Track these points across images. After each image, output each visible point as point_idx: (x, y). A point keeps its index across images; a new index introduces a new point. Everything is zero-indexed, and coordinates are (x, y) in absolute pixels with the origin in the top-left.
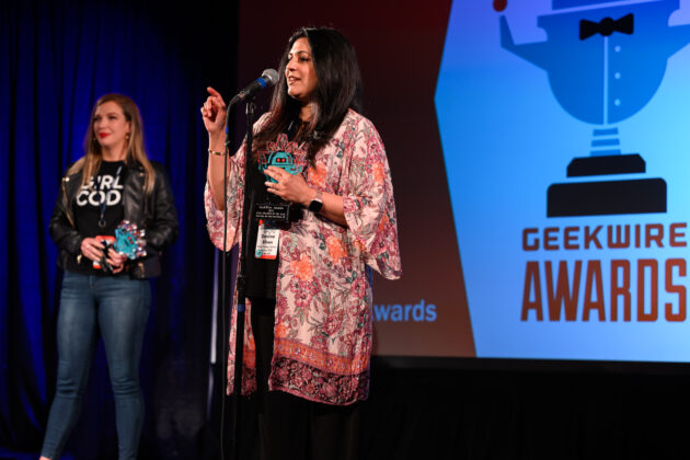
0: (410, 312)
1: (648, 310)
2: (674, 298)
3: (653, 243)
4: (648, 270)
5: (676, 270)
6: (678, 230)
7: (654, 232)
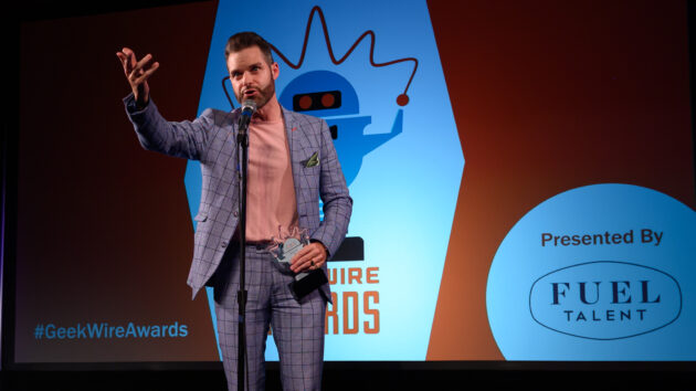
0: (167, 330)
1: (351, 326)
2: (370, 318)
3: (354, 281)
4: (351, 300)
5: (371, 299)
6: (372, 272)
7: (355, 273)
